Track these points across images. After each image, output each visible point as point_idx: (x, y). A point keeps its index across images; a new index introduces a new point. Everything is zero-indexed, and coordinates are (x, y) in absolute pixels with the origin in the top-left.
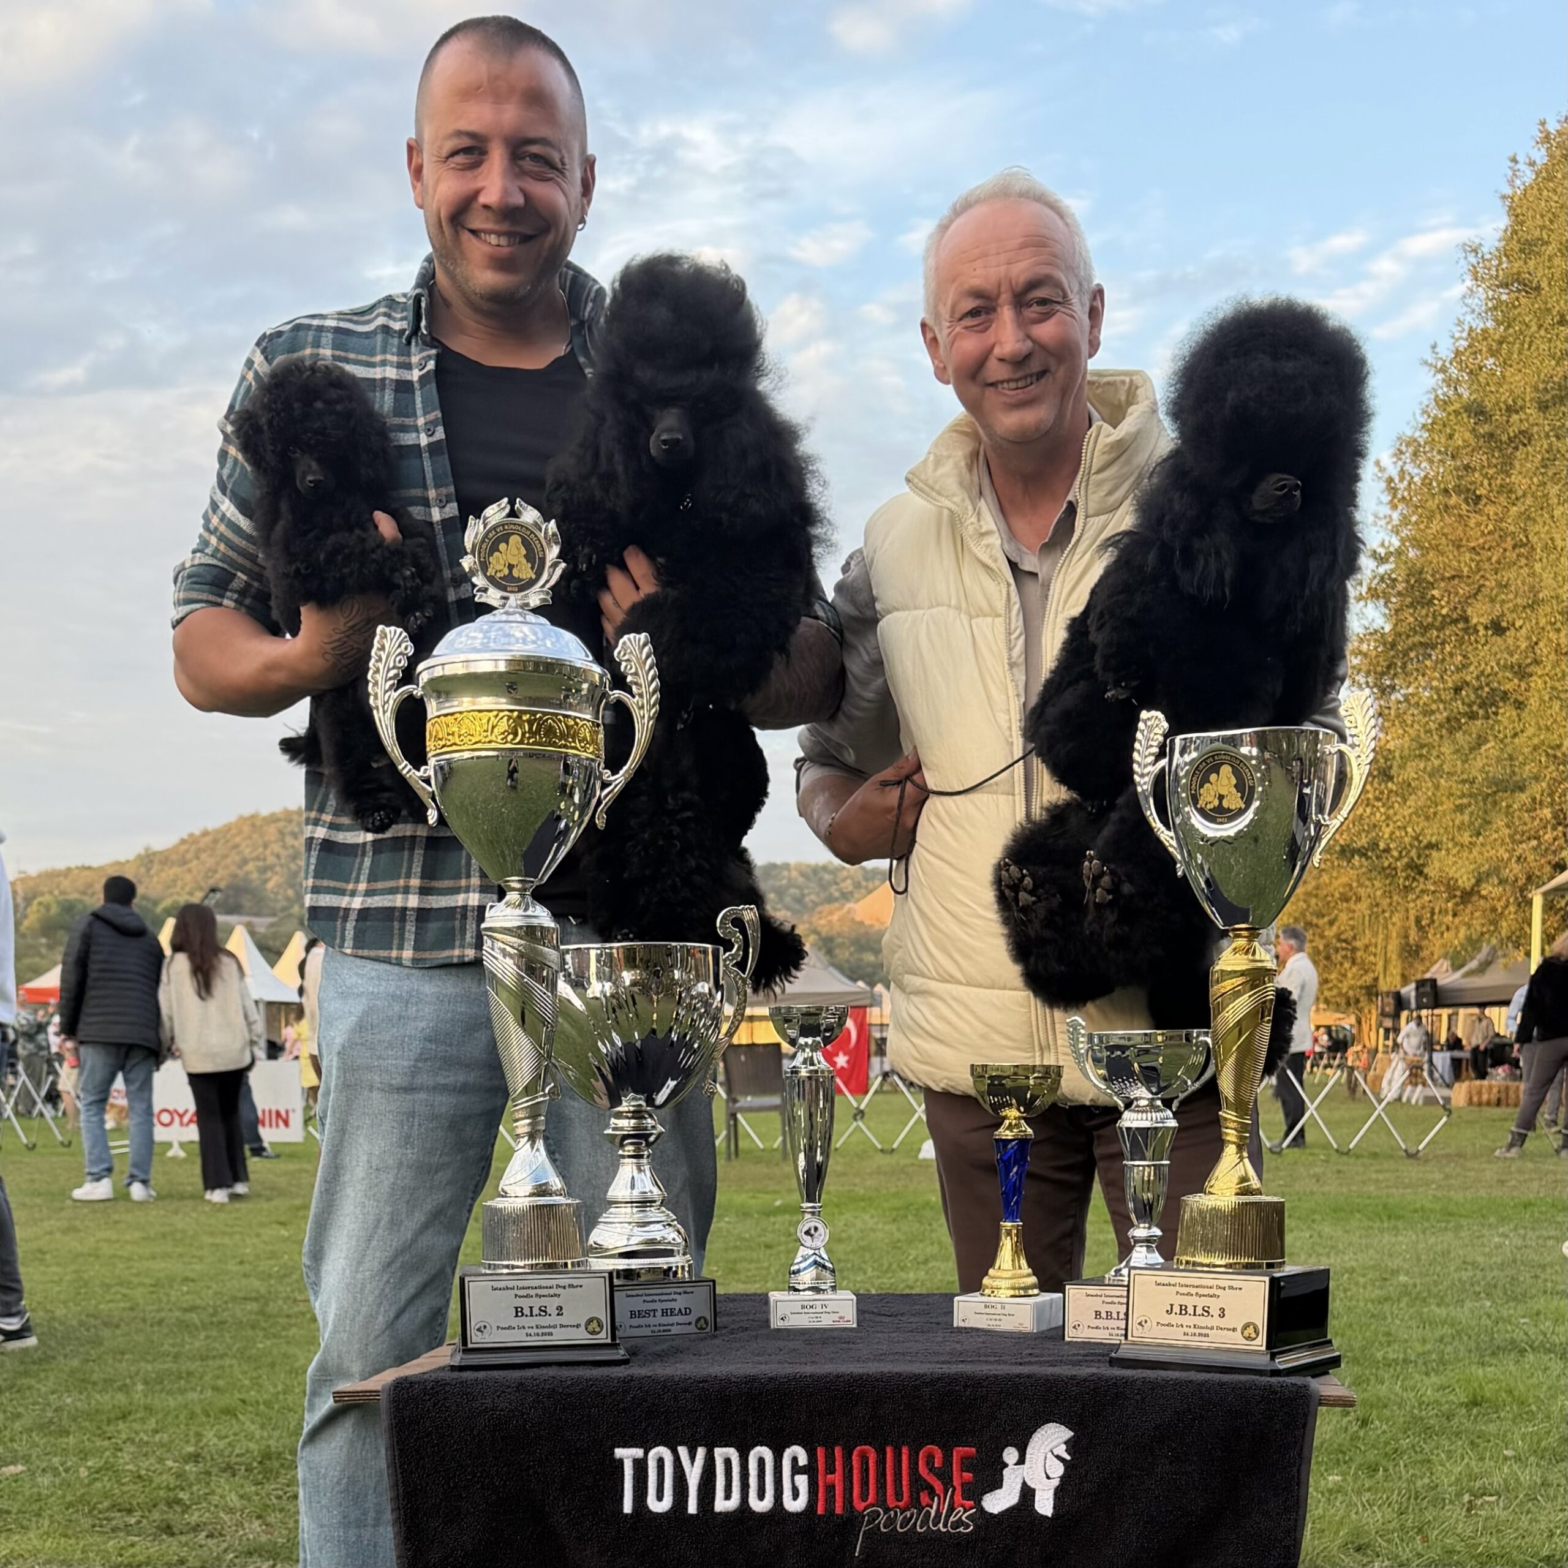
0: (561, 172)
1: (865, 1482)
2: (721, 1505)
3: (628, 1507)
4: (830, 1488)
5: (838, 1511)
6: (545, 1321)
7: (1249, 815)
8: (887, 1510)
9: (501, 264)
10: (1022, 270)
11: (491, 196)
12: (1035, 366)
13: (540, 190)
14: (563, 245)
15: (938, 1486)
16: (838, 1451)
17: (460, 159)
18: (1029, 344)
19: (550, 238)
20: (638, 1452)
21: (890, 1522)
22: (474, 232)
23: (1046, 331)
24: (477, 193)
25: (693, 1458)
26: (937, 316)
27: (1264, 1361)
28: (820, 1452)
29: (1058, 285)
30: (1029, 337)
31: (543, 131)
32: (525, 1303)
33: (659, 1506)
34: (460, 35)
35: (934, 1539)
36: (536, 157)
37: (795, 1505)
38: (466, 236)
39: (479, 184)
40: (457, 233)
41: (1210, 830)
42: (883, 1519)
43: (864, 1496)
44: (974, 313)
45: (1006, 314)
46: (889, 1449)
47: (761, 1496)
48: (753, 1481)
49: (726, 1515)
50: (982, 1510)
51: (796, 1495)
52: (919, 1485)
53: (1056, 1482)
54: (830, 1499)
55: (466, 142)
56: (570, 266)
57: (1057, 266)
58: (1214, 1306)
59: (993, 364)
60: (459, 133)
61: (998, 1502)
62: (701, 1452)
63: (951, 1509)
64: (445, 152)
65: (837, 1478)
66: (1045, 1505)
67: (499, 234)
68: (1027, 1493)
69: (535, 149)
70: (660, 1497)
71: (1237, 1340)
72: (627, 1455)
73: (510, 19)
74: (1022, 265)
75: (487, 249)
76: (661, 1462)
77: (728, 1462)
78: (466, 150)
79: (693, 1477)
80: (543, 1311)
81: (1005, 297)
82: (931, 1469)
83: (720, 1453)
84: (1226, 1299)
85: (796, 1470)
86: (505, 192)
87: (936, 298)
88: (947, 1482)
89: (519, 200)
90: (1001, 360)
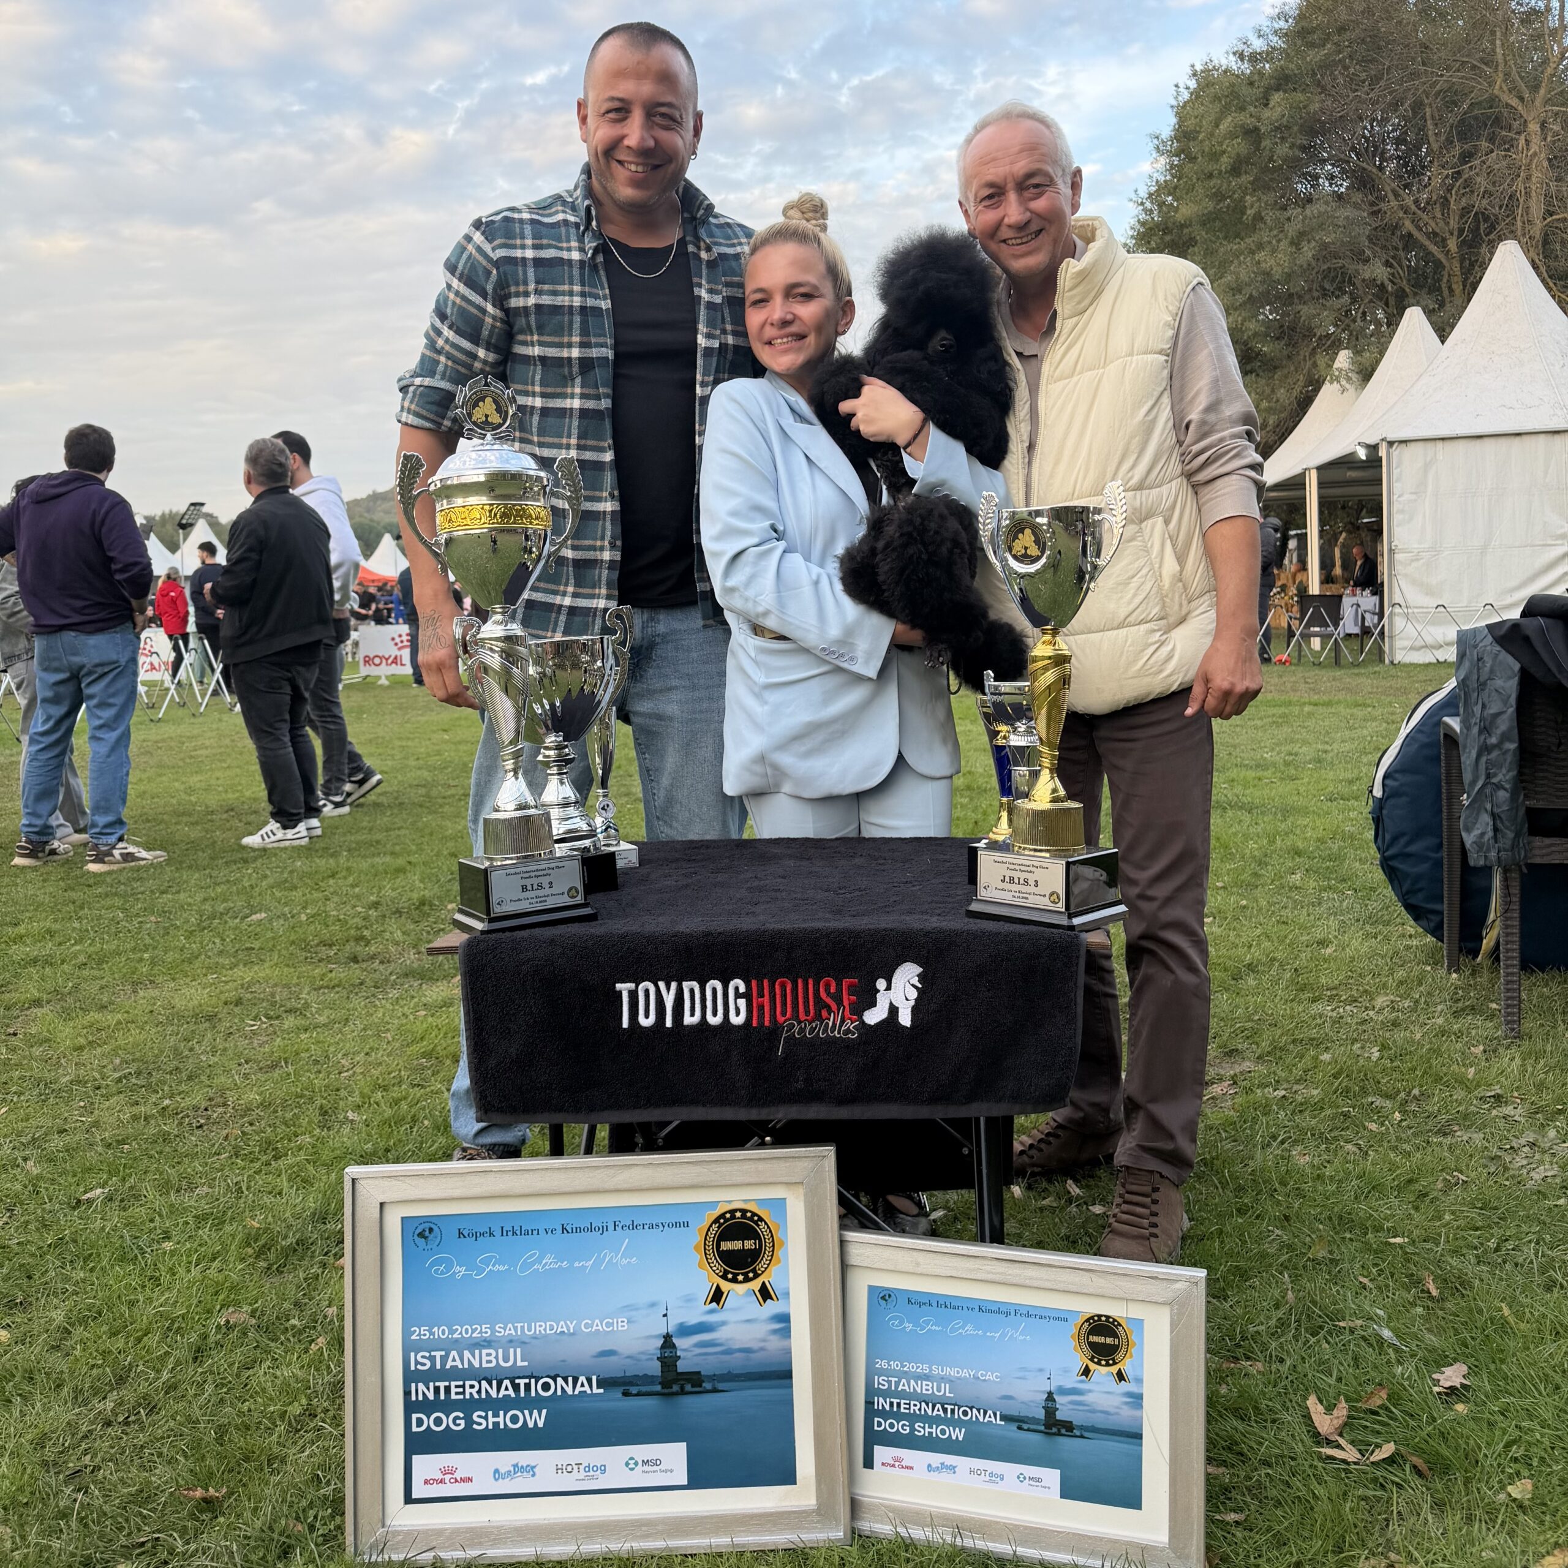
0: (680, 124)
1: (784, 1004)
2: (688, 1020)
3: (625, 1024)
4: (761, 1007)
5: (767, 1024)
6: (541, 893)
7: (1043, 560)
8: (799, 1023)
9: (636, 183)
10: (1021, 166)
11: (632, 141)
12: (1034, 227)
13: (664, 135)
14: (682, 169)
15: (834, 1006)
16: (766, 982)
17: (611, 115)
18: (1028, 214)
19: (673, 166)
20: (632, 986)
21: (801, 1030)
22: (620, 162)
23: (1040, 204)
24: (622, 138)
25: (668, 989)
26: (967, 198)
27: (1063, 921)
28: (754, 983)
29: (1047, 175)
30: (1028, 209)
31: (669, 99)
32: (528, 882)
33: (646, 1022)
34: (615, 35)
35: (832, 1042)
36: (663, 115)
37: (738, 1020)
38: (614, 164)
39: (625, 131)
40: (608, 162)
41: (1021, 568)
42: (796, 1029)
43: (784, 1014)
44: (990, 197)
45: (1012, 196)
46: (800, 981)
47: (715, 1014)
48: (709, 1004)
49: (691, 1027)
50: (863, 1023)
51: (738, 1013)
52: (820, 1004)
53: (912, 1003)
54: (761, 1016)
55: (617, 104)
56: (686, 180)
57: (1045, 162)
58: (1031, 879)
59: (1004, 229)
60: (612, 99)
61: (873, 1017)
62: (674, 985)
63: (843, 1021)
64: (603, 111)
65: (766, 1000)
66: (905, 1019)
67: (637, 164)
68: (893, 1010)
69: (663, 110)
70: (647, 1016)
71: (1045, 903)
72: (624, 988)
73: (648, 24)
74: (1022, 163)
75: (628, 173)
76: (647, 992)
77: (692, 991)
78: (617, 110)
79: (669, 1000)
80: (540, 886)
81: (1010, 185)
82: (828, 994)
83: (686, 985)
84: (1038, 874)
85: (738, 995)
86: (642, 139)
87: (966, 184)
88: (839, 1003)
89: (651, 143)
90: (1009, 226)
